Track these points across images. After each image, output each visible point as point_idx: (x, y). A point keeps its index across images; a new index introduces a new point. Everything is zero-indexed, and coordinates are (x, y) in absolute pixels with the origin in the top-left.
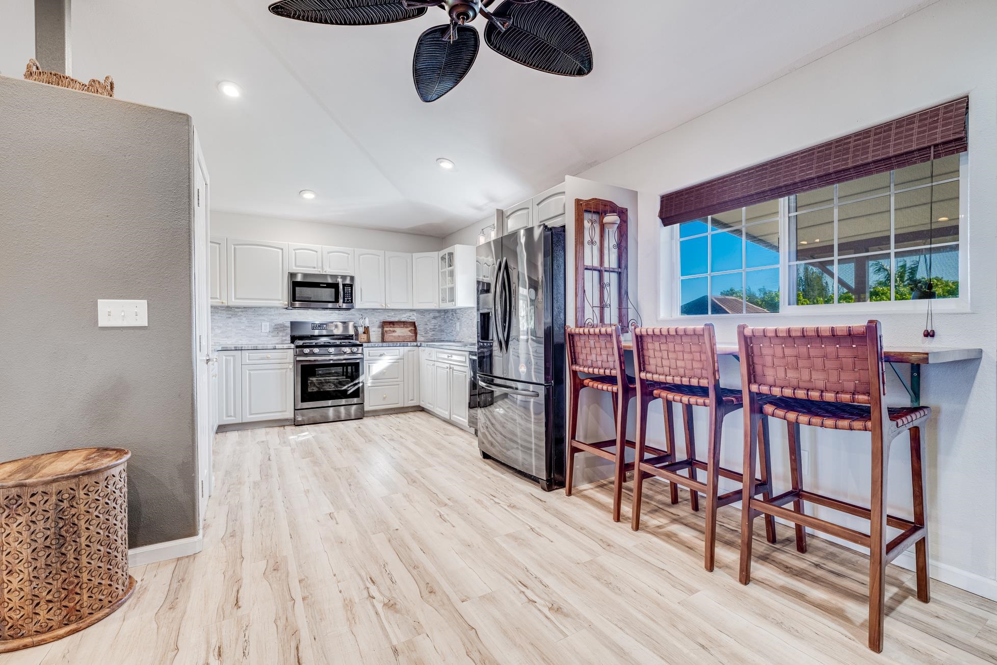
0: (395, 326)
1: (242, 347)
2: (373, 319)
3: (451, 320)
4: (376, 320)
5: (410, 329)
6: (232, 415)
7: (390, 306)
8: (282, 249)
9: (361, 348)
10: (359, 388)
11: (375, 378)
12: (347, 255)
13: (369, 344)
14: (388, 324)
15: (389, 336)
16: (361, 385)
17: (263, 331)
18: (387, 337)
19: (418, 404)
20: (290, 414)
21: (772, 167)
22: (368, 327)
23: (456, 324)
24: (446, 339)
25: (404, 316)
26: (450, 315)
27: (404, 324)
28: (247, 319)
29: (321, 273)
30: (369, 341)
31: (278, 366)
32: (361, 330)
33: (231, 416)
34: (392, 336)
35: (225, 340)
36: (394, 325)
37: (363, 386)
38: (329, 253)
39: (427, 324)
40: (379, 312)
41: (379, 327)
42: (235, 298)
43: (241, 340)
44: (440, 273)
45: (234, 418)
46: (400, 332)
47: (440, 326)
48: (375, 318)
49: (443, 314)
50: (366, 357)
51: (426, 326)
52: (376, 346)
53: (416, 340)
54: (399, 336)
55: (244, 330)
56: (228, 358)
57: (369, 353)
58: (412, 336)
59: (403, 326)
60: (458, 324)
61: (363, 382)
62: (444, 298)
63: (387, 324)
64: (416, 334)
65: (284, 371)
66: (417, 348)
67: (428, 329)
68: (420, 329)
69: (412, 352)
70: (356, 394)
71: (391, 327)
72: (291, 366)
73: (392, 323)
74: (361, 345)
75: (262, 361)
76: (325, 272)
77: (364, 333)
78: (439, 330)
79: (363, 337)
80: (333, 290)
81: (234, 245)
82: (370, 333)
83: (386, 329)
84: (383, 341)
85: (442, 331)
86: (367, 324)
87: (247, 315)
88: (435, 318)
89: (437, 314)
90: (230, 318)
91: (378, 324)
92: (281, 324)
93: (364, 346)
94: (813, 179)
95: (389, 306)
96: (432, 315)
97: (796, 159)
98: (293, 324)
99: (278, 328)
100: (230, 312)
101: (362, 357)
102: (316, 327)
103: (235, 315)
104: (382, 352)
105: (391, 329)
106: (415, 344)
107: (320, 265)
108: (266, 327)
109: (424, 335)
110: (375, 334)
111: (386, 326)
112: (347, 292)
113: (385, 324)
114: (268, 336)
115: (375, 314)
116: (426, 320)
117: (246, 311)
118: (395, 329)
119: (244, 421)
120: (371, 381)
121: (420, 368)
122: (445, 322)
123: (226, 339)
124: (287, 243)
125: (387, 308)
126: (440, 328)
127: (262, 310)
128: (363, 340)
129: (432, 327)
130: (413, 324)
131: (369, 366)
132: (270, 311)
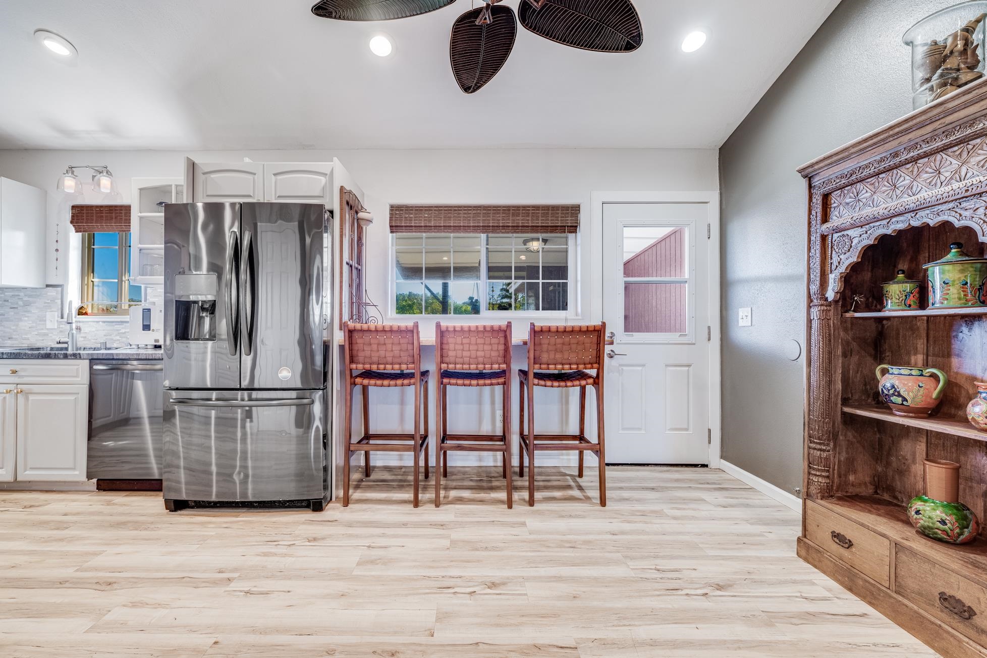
21: (484, 210)
94: (509, 226)
97: (500, 210)
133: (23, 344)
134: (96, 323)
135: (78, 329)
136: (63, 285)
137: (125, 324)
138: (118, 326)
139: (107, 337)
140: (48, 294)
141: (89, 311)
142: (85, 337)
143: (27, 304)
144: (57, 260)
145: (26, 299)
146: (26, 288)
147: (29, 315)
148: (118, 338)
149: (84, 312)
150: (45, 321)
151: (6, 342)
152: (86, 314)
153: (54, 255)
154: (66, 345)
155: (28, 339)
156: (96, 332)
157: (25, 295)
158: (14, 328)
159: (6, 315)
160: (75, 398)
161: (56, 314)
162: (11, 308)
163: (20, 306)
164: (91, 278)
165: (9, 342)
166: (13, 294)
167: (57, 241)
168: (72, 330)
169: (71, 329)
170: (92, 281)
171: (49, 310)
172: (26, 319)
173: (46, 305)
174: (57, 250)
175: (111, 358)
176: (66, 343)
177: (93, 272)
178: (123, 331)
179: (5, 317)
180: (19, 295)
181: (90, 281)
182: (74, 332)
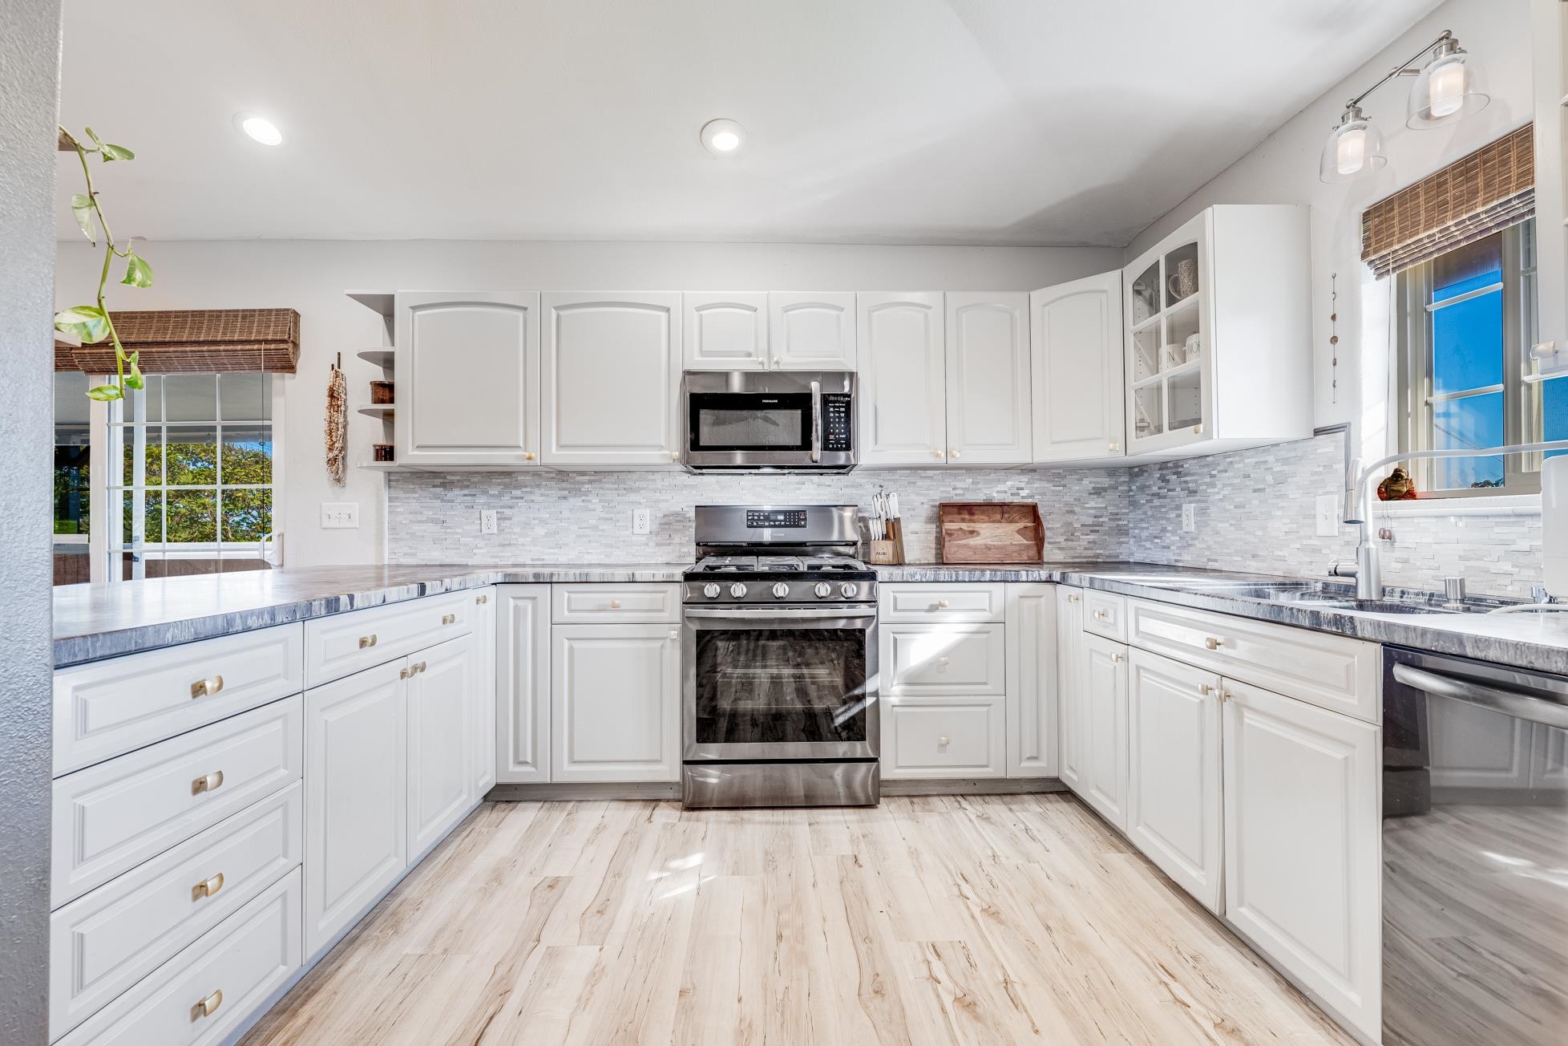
0: (976, 517)
1: (552, 575)
2: (913, 497)
3: (1158, 495)
4: (922, 499)
5: (1021, 525)
6: (529, 760)
7: (961, 457)
8: (668, 310)
9: (865, 585)
10: (864, 710)
11: (913, 680)
12: (835, 313)
13: (897, 572)
14: (955, 510)
15: (959, 546)
16: (869, 701)
17: (637, 530)
18: (953, 550)
19: (1054, 774)
20: (670, 770)
22: (897, 520)
23: (1179, 507)
24: (1138, 557)
25: (1001, 487)
26: (1153, 482)
27: (1001, 510)
28: (600, 501)
29: (767, 368)
30: (899, 562)
31: (641, 631)
32: (877, 529)
33: (525, 763)
34: (968, 546)
35: (554, 554)
36: (971, 514)
37: (877, 704)
38: (786, 310)
39: (1072, 512)
40: (931, 477)
41: (929, 520)
42: (560, 446)
43: (588, 553)
44: (1131, 340)
45: (533, 769)
46: (992, 534)
47: (1115, 517)
48: (918, 494)
49: (1125, 479)
50: (885, 611)
51: (1070, 518)
52: (918, 577)
53: (1038, 561)
54: (988, 548)
55: (595, 528)
56: (520, 603)
57: (895, 599)
58: (1028, 547)
59: (998, 517)
60: (1189, 509)
61: (876, 694)
62: (1142, 420)
63: (951, 509)
64: (1039, 540)
65: (658, 644)
66: (1049, 587)
67: (1077, 525)
68: (1052, 526)
69: (1033, 602)
70: (855, 729)
71: (963, 520)
72: (674, 634)
73: (967, 509)
74: (871, 576)
75: (602, 614)
76: (777, 363)
77: (886, 537)
78: (1111, 528)
79: (882, 550)
80: (797, 414)
81: (556, 308)
82: (904, 538)
83: (948, 526)
84: (941, 561)
85: (1122, 531)
86: (894, 512)
87: (601, 492)
88: (1098, 492)
89: (1105, 481)
90: (565, 498)
91: (925, 511)
92: (677, 514)
93: (879, 578)
95: (958, 455)
96: (1088, 483)
98: (706, 514)
99: (668, 524)
100: (564, 485)
101: (872, 611)
102: (759, 519)
103: (577, 491)
104: (935, 599)
105: (964, 526)
106: (1044, 574)
107: (763, 345)
108: (644, 519)
109: (1064, 544)
110: (918, 540)
111: (950, 517)
112: (834, 418)
113: (947, 510)
114: (647, 545)
115: (919, 483)
116: (1068, 499)
117: (600, 481)
118: (977, 526)
119: (557, 779)
120: (902, 687)
121: (1062, 656)
122: (1134, 504)
123: (556, 551)
124: (680, 292)
125: (951, 461)
126: (1114, 524)
127: (635, 476)
128: (881, 557)
129: (1090, 521)
130: (1032, 512)
131: (895, 640)
132: (654, 480)
133: (1275, 569)
134: (1434, 520)
135: (1386, 536)
136: (1349, 424)
137: (1529, 522)
138: (1504, 529)
139: (1468, 563)
140: (1318, 451)
141: (1420, 487)
142: (1406, 561)
143: (1280, 481)
144: (1335, 364)
145: (1277, 468)
146: (1278, 445)
147: (1285, 504)
148: (1507, 567)
149: (1405, 490)
150: (1314, 517)
151: (1248, 563)
152: (1411, 495)
153: (1326, 351)
154: (1352, 581)
155: (1283, 559)
156: (1434, 546)
157: (1277, 461)
158: (1260, 533)
159: (1247, 506)
160: (1346, 758)
161: (1336, 497)
162: (1255, 491)
163: (1269, 486)
164: (1423, 396)
165: (1253, 563)
166: (1256, 460)
167: (1334, 317)
168: (1367, 540)
169: (1364, 539)
170: (1427, 403)
171: (1320, 491)
172: (1279, 513)
173: (1315, 478)
174: (1334, 340)
175: (1455, 650)
176: (1353, 575)
177: (1429, 375)
178: (1524, 545)
179: (1245, 510)
180: (1266, 462)
181: (1421, 404)
182: (1371, 545)
